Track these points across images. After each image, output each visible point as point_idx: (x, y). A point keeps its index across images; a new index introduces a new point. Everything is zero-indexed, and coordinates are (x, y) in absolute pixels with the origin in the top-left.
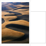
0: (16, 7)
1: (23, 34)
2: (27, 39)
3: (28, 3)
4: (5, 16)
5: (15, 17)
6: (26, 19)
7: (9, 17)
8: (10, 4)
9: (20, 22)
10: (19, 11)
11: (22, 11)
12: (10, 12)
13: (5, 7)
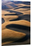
0: (17, 6)
1: (24, 34)
3: (30, 2)
5: (16, 17)
6: (27, 19)
7: (10, 17)
9: (21, 22)
10: (21, 10)
11: (23, 10)
13: (5, 6)
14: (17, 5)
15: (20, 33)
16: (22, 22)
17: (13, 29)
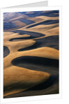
1: (47, 74)
2: (55, 86)
3: (57, 12)
4: (11, 40)
5: (31, 42)
6: (53, 44)
8: (21, 17)
9: (40, 51)
10: (40, 29)
11: (45, 28)
12: (21, 33)
14: (32, 19)
15: (39, 72)
16: (43, 51)
17: (26, 65)
